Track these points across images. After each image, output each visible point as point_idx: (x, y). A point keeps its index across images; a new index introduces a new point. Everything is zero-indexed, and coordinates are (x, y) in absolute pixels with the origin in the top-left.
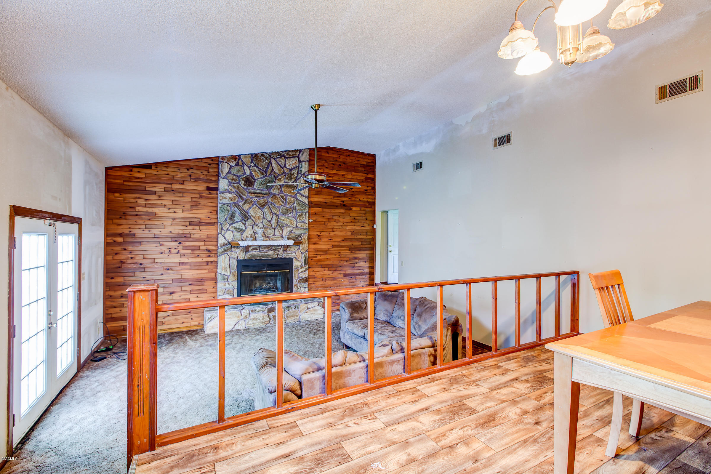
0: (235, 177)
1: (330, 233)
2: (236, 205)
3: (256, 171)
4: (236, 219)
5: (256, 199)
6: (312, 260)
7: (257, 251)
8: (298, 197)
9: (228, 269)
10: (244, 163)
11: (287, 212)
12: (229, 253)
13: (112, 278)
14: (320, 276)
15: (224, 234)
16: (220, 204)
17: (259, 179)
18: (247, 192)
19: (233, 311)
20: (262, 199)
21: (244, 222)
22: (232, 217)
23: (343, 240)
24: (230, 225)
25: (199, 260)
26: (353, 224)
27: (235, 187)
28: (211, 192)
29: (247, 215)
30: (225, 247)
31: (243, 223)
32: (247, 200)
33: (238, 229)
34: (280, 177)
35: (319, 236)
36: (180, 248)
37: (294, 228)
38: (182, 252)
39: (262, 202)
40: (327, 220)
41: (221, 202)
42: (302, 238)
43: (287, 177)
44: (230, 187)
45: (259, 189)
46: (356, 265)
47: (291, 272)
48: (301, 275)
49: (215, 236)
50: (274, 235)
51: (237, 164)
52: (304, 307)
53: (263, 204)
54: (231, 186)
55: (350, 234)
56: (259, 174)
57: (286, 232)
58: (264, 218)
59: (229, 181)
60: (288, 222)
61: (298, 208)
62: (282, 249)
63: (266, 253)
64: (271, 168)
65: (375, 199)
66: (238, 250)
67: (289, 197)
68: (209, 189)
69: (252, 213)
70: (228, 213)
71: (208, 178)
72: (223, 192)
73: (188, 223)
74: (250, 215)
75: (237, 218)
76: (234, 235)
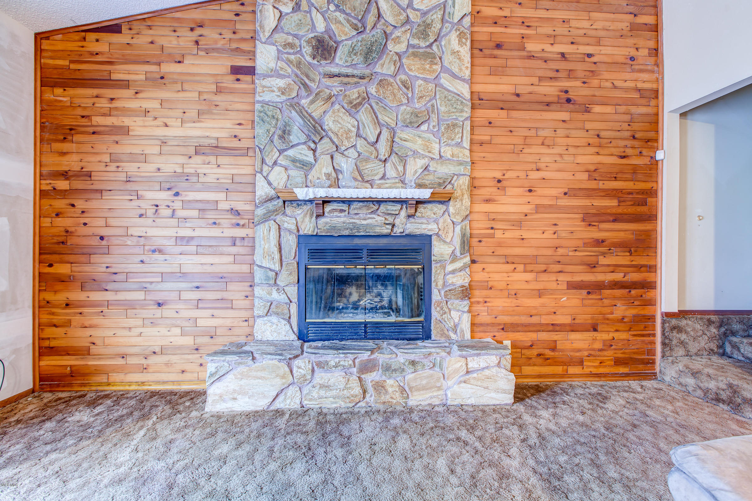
0: (290, 39)
1: (530, 173)
2: (294, 105)
3: (340, 22)
4: (294, 139)
5: (341, 91)
6: (480, 241)
7: (343, 214)
8: (445, 81)
9: (277, 256)
10: (311, 5)
11: (415, 120)
12: (279, 218)
13: (51, 265)
14: (502, 285)
15: (267, 175)
16: (259, 102)
17: (346, 40)
18: (320, 73)
19: (271, 362)
20: (355, 90)
21: (313, 146)
22: (285, 134)
23: (565, 194)
24: (281, 152)
25: (215, 232)
26: (596, 150)
27: (291, 62)
28: (239, 76)
29: (320, 129)
30: (270, 206)
31: (310, 149)
32: (320, 92)
33: (300, 161)
34: (397, 33)
35: (499, 181)
36: (178, 205)
37: (432, 159)
38: (181, 213)
39: (354, 97)
40: (520, 141)
41: (260, 99)
42: (453, 185)
43: (416, 33)
44: (280, 64)
45: (347, 64)
46: (603, 261)
47: (426, 271)
48: (451, 279)
49: (249, 179)
50: (383, 177)
51: (296, 9)
52: (460, 364)
53: (358, 101)
54: (283, 60)
55: (585, 176)
56: (348, 28)
57: (413, 171)
58: (358, 135)
59: (278, 50)
60: (417, 145)
61: (443, 109)
62: (403, 213)
63: (365, 219)
64: (376, 11)
65: (660, 80)
66: (299, 212)
67: (420, 82)
68: (236, 70)
69: (331, 124)
70: (276, 124)
71: (234, 46)
72: (265, 76)
73: (192, 151)
74: (326, 127)
75: (297, 136)
76: (288, 176)
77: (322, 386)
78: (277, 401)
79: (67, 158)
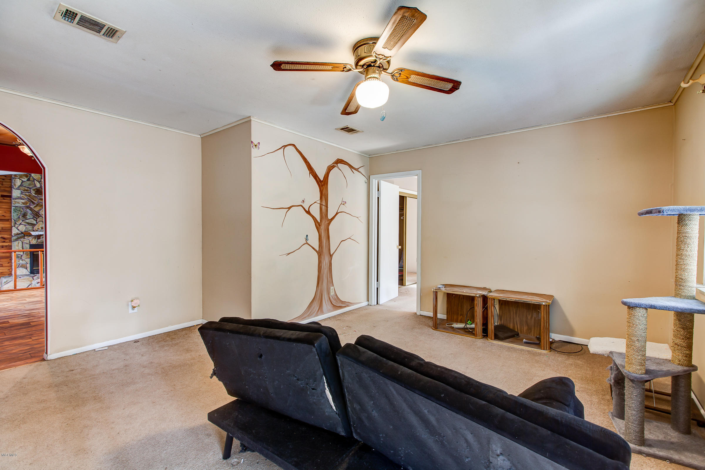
0: (26, 189)
2: (28, 207)
4: (28, 217)
9: (22, 251)
10: (34, 179)
12: (22, 239)
15: (18, 227)
16: (13, 206)
18: (38, 199)
21: (36, 219)
22: (24, 215)
24: (23, 221)
27: (27, 195)
28: (5, 198)
29: (38, 214)
30: (19, 236)
31: (35, 220)
33: (30, 223)
44: (22, 195)
49: (10, 228)
51: (28, 180)
54: (23, 194)
59: (21, 191)
66: (30, 238)
68: (3, 196)
70: (21, 213)
72: (16, 199)
74: (41, 214)
76: (26, 228)
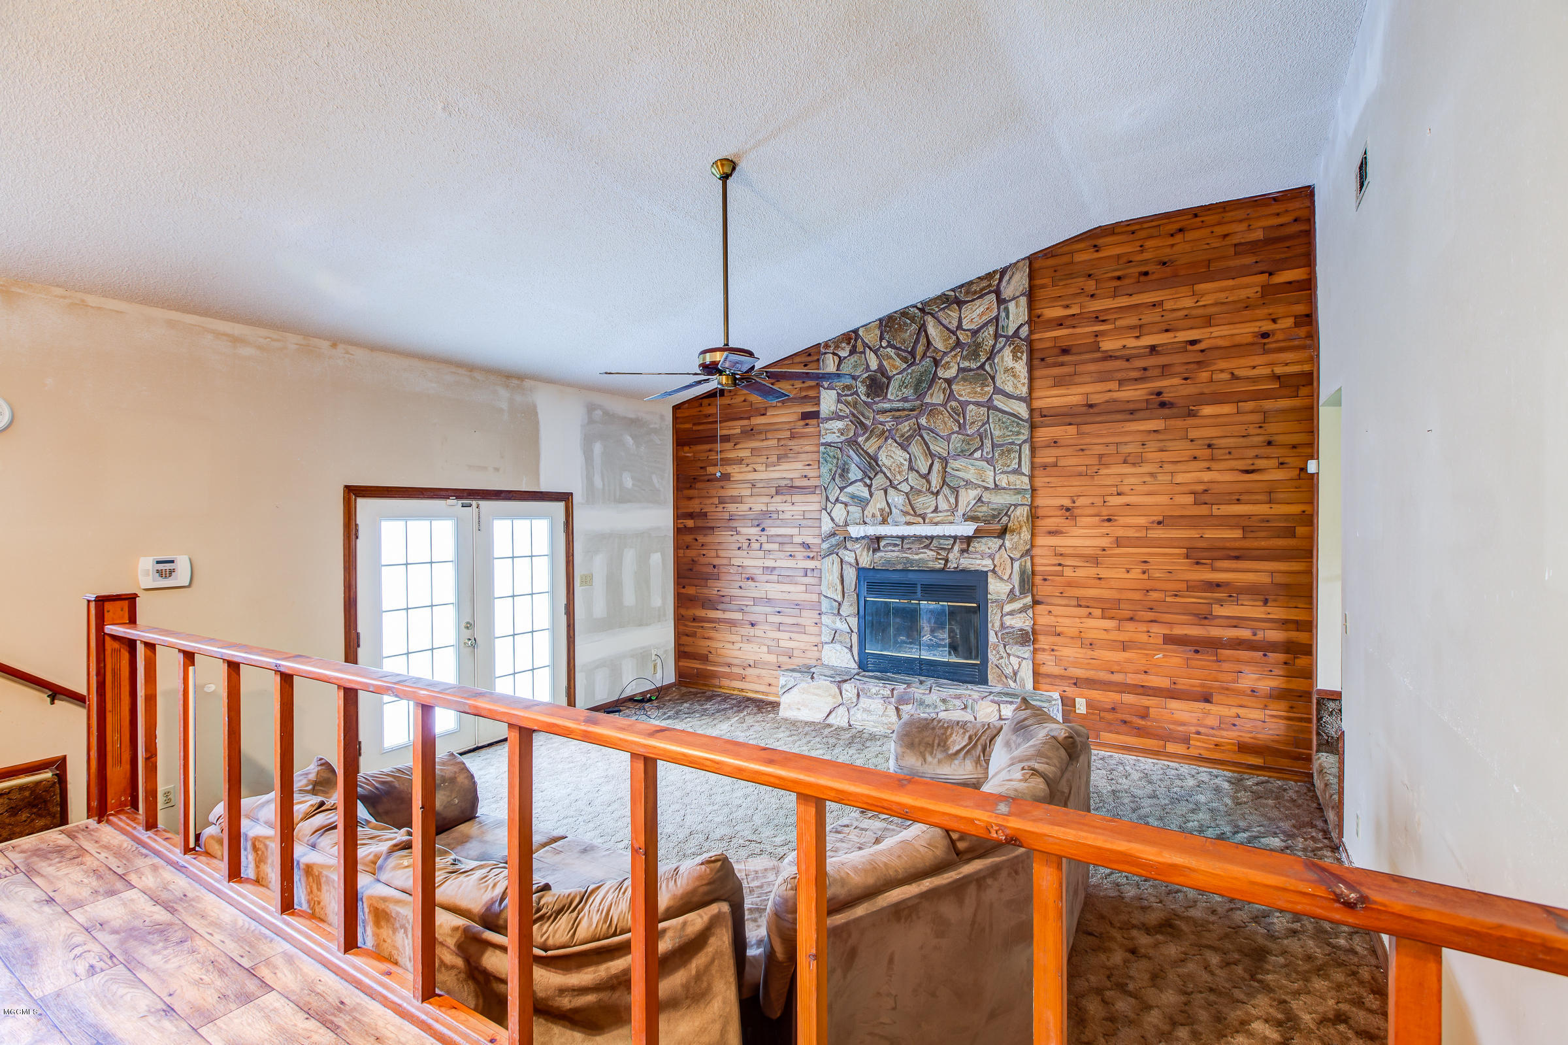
0: (848, 381)
1: (1108, 498)
2: (852, 442)
3: (891, 358)
4: (852, 476)
5: (893, 425)
6: (1045, 580)
7: (896, 549)
8: (999, 401)
9: (839, 588)
10: (865, 345)
11: (966, 448)
12: (842, 552)
13: (684, 587)
14: (1073, 632)
15: (831, 511)
16: (822, 444)
17: (897, 374)
18: (874, 411)
19: (824, 682)
20: (906, 423)
21: (868, 482)
22: (844, 471)
23: (1159, 523)
24: (841, 489)
25: (791, 563)
26: (1206, 464)
27: (849, 403)
28: (807, 421)
29: (875, 464)
30: (833, 540)
31: (866, 485)
32: (874, 429)
33: (858, 497)
34: (947, 359)
35: (1068, 509)
36: (764, 539)
37: (986, 489)
38: (766, 546)
39: (905, 430)
40: (1095, 461)
41: (824, 441)
42: (1009, 517)
43: (966, 355)
44: (840, 406)
45: (897, 398)
46: (1218, 611)
47: (981, 610)
48: (1008, 621)
49: (816, 515)
50: (936, 510)
51: (853, 352)
52: (989, 710)
53: (909, 434)
54: (842, 402)
55: (1190, 499)
56: (898, 362)
57: (965, 503)
58: (911, 468)
59: (837, 393)
60: (970, 475)
61: (997, 433)
62: (956, 548)
63: (917, 554)
64: (925, 340)
66: (858, 546)
67: (971, 407)
68: (806, 416)
69: (884, 459)
70: (837, 463)
71: (804, 394)
72: (828, 419)
73: (773, 491)
74: (880, 462)
75: (855, 473)
76: (848, 512)
77: (865, 710)
78: (830, 717)
79: (692, 502)
